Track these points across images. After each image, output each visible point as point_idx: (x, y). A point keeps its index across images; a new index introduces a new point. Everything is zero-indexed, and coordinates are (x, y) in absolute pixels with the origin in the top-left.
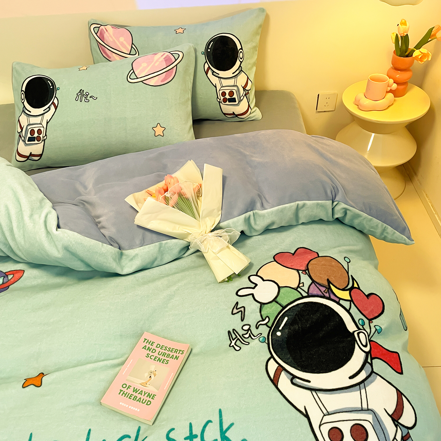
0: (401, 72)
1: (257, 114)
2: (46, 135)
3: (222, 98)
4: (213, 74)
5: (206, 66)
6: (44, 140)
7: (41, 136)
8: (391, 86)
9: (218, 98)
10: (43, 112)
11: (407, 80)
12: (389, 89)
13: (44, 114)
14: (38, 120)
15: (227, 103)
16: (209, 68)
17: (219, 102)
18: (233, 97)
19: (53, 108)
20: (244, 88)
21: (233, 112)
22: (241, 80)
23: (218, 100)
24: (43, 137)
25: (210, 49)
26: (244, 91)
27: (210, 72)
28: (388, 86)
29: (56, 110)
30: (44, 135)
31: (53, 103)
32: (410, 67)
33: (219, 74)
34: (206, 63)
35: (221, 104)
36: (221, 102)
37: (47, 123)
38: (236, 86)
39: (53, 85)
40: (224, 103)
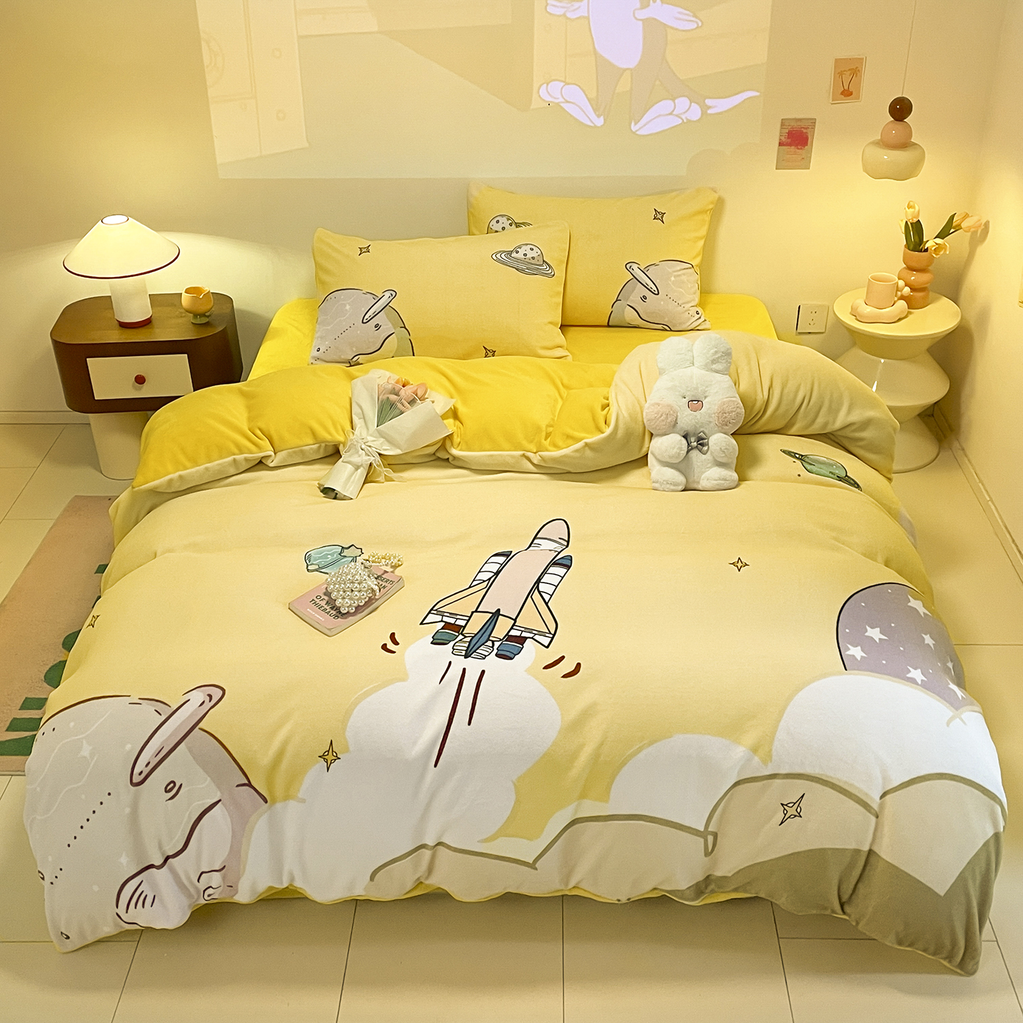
0: (918, 273)
8: (901, 291)
11: (925, 284)
12: (899, 293)
28: (897, 290)
32: (928, 266)
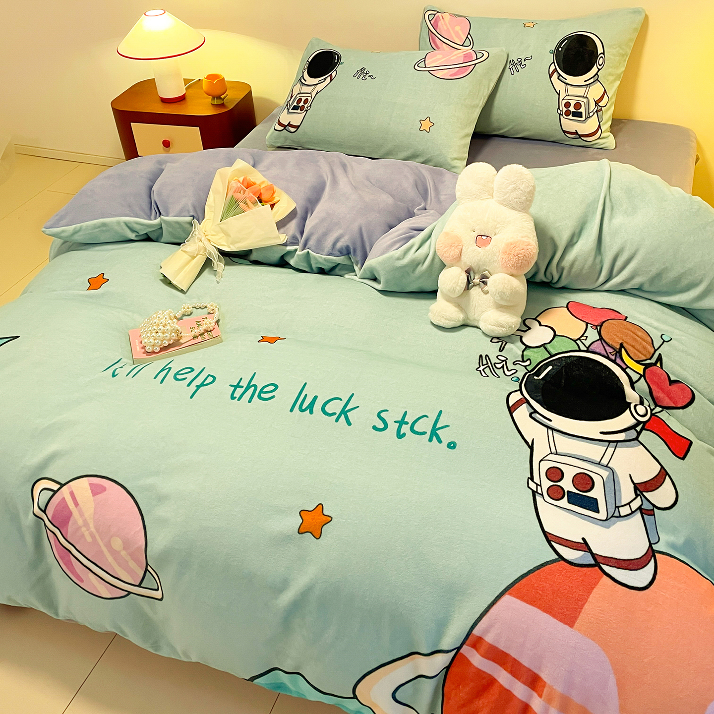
1: (609, 141)
2: (310, 105)
3: (565, 109)
4: (558, 79)
5: (553, 67)
6: (307, 111)
7: (306, 106)
9: (559, 108)
10: (318, 82)
13: (317, 84)
14: (309, 89)
15: (570, 117)
16: (555, 70)
17: (560, 114)
18: (579, 111)
19: (328, 79)
20: (597, 103)
21: (576, 131)
22: (595, 92)
23: (559, 112)
24: (307, 107)
25: (562, 48)
26: (596, 106)
27: (555, 75)
29: (331, 81)
30: (309, 105)
31: (331, 76)
33: (566, 79)
34: (553, 64)
35: (561, 117)
36: (562, 115)
37: (317, 93)
38: (586, 97)
39: (338, 60)
40: (566, 116)
